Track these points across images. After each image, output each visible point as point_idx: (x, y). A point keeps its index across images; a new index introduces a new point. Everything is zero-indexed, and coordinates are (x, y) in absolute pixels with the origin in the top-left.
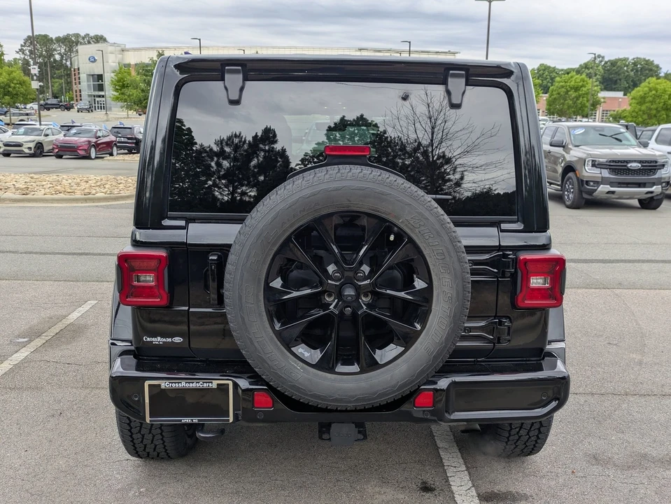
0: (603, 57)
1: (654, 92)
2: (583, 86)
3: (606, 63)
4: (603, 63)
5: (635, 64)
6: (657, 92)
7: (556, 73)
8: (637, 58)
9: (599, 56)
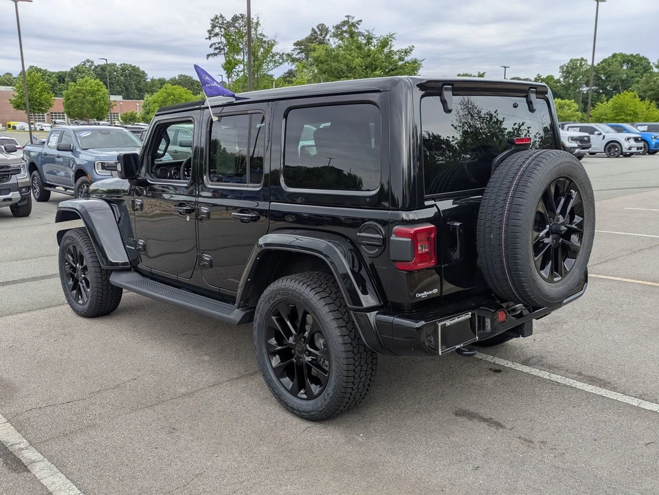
0: (92, 62)
1: (172, 97)
2: (98, 90)
3: (96, 67)
4: (93, 67)
5: (123, 70)
6: (174, 96)
7: (48, 76)
8: (124, 64)
9: (88, 61)
